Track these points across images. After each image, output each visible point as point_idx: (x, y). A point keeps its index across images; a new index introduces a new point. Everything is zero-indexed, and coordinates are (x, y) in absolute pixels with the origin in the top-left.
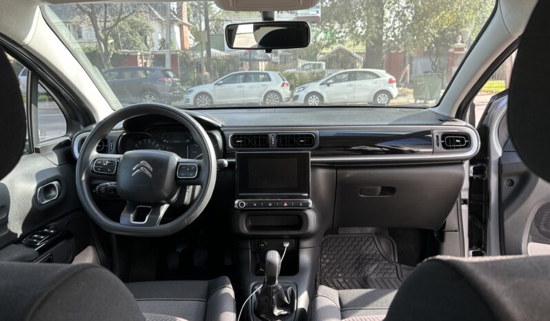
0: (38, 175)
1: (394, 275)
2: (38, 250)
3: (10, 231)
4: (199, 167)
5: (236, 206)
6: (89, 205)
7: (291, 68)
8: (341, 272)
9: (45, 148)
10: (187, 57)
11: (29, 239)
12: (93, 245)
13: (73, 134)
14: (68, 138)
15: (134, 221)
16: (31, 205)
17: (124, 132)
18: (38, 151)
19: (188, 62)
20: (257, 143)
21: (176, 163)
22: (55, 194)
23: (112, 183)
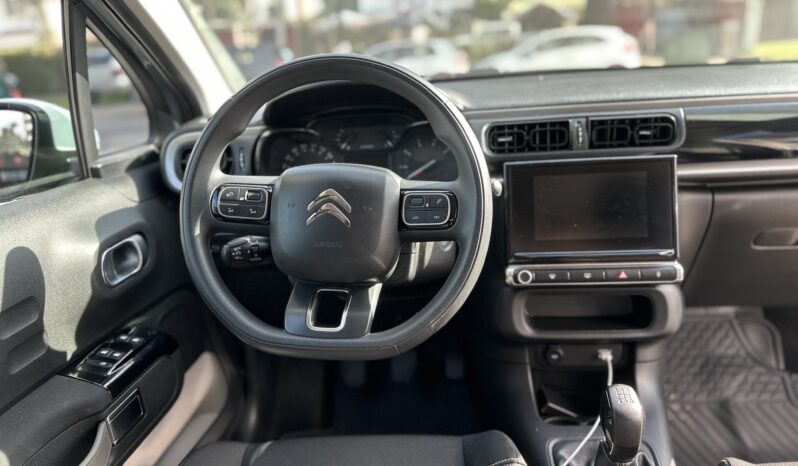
0: (102, 222)
1: (781, 396)
2: (110, 387)
3: (49, 349)
4: (454, 199)
5: (510, 280)
6: (212, 292)
8: (675, 390)
9: (112, 168)
11: (91, 362)
12: (212, 350)
13: (163, 139)
14: (152, 147)
15: (316, 325)
16: (89, 292)
17: (264, 131)
18: (96, 173)
20: (543, 140)
21: (398, 192)
22: (136, 262)
23: (254, 237)
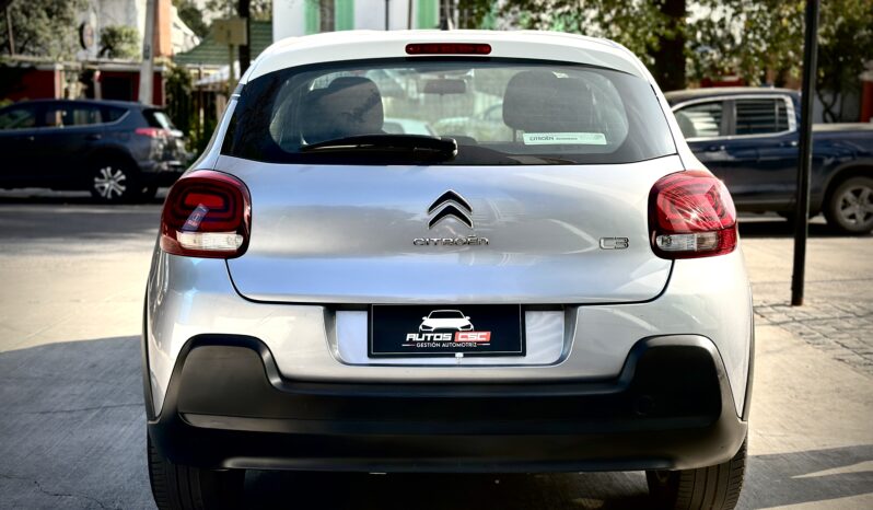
7: (455, 115)
10: (185, 79)
19: (188, 91)
